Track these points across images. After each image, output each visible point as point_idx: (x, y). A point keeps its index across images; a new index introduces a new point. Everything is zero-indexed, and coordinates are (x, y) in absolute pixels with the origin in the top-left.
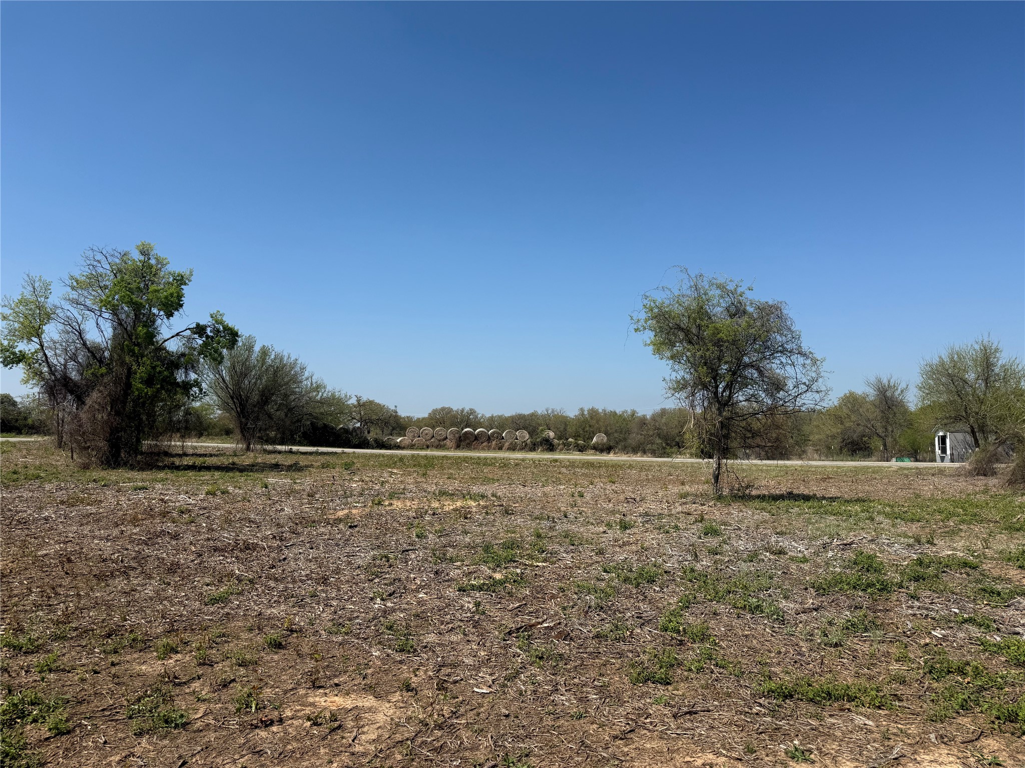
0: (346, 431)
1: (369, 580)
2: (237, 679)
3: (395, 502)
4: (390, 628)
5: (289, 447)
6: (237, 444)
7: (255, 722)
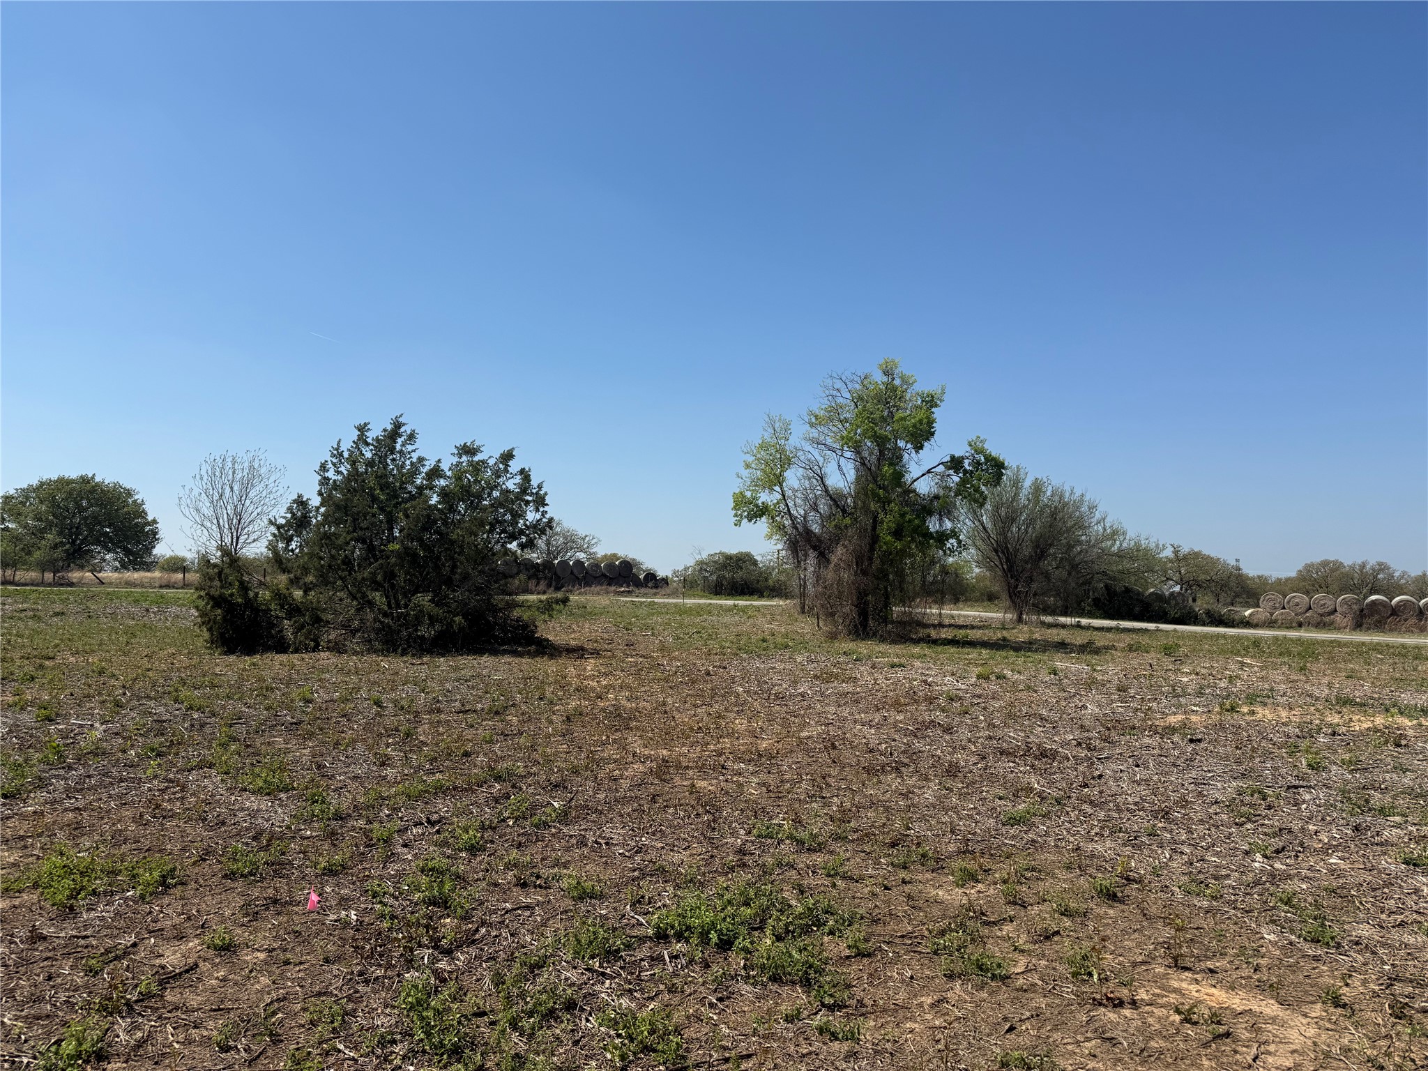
0: (1159, 597)
1: (1236, 824)
2: (1062, 932)
3: (1259, 709)
4: (1287, 902)
5: (1077, 620)
6: (1005, 613)
7: (1098, 996)
